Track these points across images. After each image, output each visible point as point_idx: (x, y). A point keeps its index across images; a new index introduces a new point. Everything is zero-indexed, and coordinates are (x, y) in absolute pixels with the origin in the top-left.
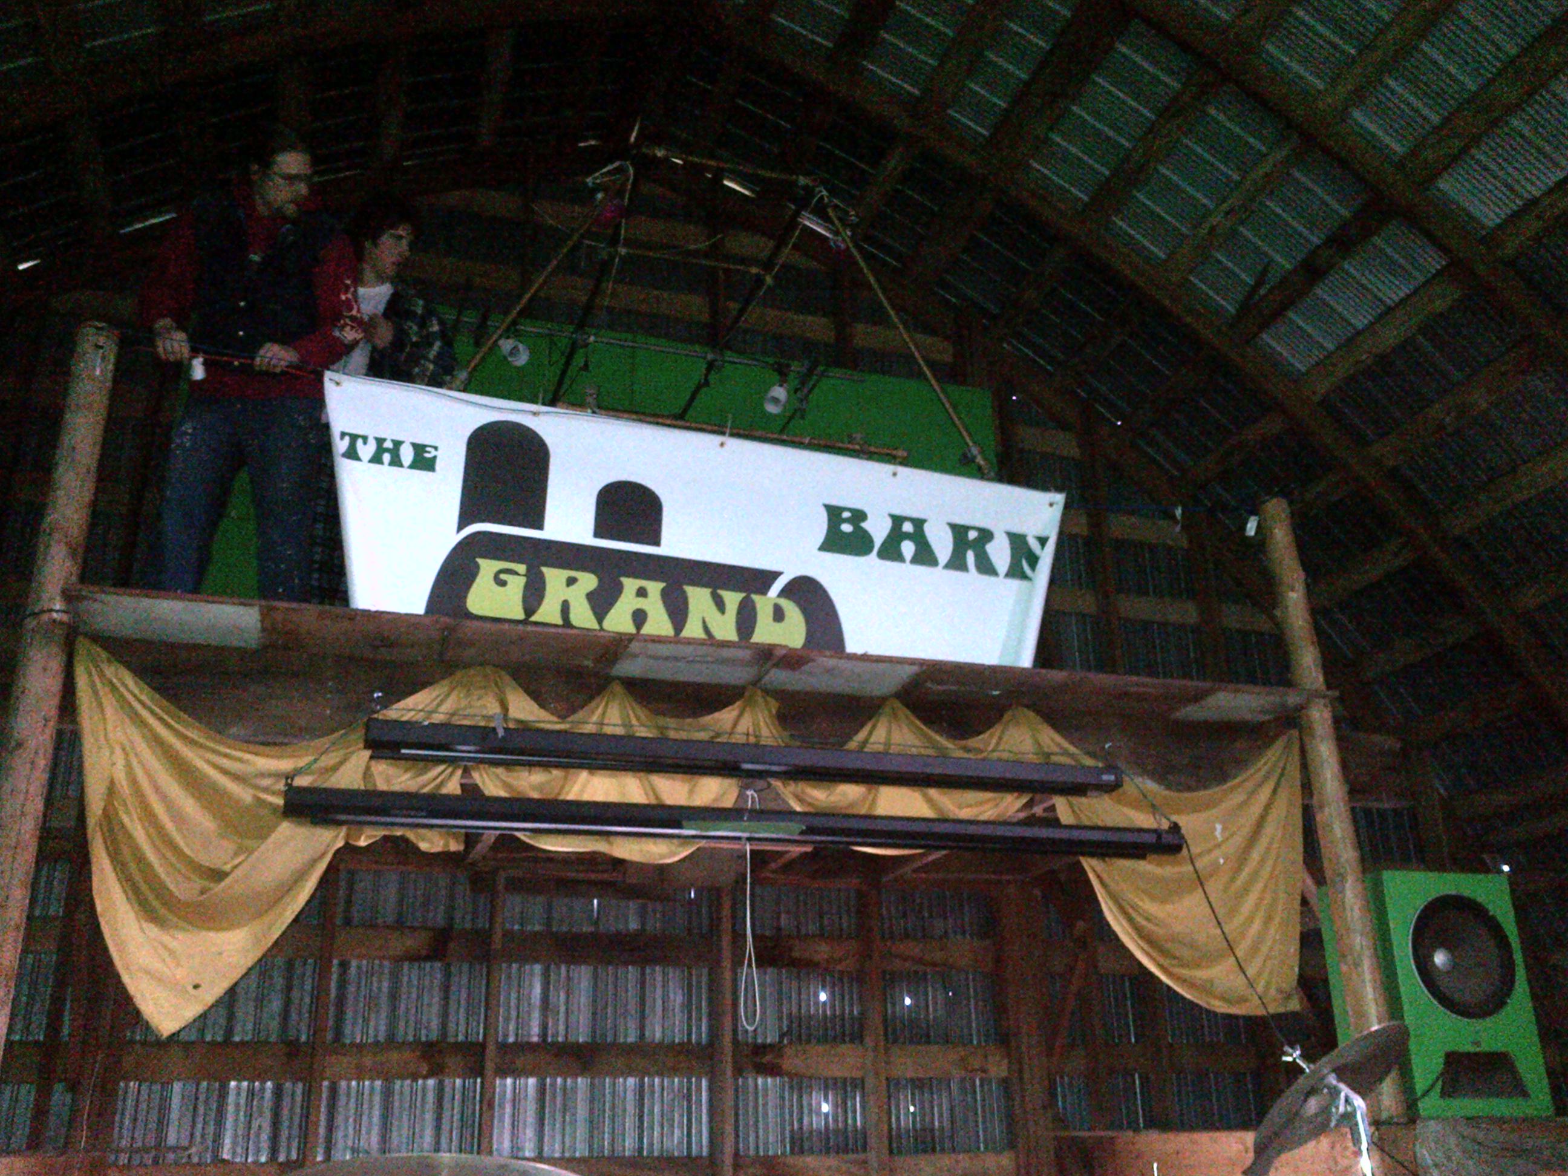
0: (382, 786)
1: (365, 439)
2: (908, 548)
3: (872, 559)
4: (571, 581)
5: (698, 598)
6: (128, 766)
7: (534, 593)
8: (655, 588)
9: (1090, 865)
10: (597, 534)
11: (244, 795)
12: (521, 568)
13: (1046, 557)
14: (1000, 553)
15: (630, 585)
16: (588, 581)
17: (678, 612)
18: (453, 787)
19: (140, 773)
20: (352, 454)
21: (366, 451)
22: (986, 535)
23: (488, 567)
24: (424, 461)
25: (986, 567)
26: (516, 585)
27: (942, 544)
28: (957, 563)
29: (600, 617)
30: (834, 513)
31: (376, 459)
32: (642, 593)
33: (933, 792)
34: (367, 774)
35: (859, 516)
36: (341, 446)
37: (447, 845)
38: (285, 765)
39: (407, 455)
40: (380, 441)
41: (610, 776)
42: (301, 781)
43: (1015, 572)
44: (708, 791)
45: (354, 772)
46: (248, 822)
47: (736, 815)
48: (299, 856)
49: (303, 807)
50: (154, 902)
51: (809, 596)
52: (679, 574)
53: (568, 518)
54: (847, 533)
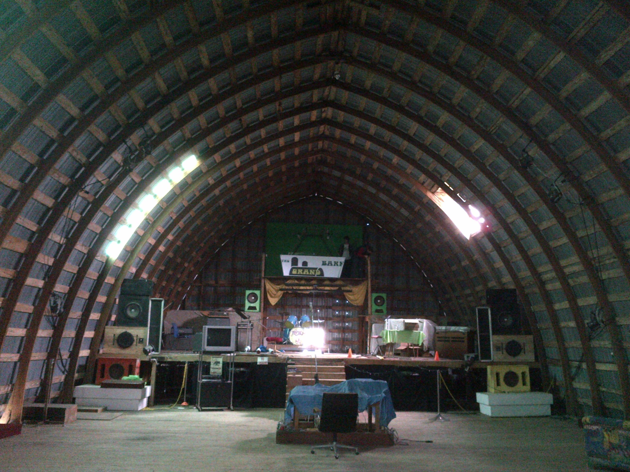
2: (330, 264)
3: (326, 266)
5: (311, 271)
7: (297, 272)
8: (307, 270)
10: (303, 266)
11: (277, 289)
13: (343, 264)
14: (339, 264)
15: (305, 270)
17: (309, 272)
18: (291, 288)
19: (270, 287)
22: (338, 262)
23: (294, 270)
24: (288, 261)
25: (337, 265)
26: (296, 271)
27: (333, 264)
28: (335, 265)
30: (323, 262)
31: (284, 262)
33: (330, 287)
35: (325, 262)
36: (282, 261)
37: (291, 292)
38: (279, 287)
39: (287, 261)
40: (285, 260)
41: (304, 287)
43: (340, 265)
44: (311, 288)
45: (284, 287)
46: (277, 291)
47: (313, 290)
48: (280, 293)
49: (281, 290)
50: (271, 297)
51: (321, 270)
52: (309, 269)
53: (300, 265)
54: (324, 264)
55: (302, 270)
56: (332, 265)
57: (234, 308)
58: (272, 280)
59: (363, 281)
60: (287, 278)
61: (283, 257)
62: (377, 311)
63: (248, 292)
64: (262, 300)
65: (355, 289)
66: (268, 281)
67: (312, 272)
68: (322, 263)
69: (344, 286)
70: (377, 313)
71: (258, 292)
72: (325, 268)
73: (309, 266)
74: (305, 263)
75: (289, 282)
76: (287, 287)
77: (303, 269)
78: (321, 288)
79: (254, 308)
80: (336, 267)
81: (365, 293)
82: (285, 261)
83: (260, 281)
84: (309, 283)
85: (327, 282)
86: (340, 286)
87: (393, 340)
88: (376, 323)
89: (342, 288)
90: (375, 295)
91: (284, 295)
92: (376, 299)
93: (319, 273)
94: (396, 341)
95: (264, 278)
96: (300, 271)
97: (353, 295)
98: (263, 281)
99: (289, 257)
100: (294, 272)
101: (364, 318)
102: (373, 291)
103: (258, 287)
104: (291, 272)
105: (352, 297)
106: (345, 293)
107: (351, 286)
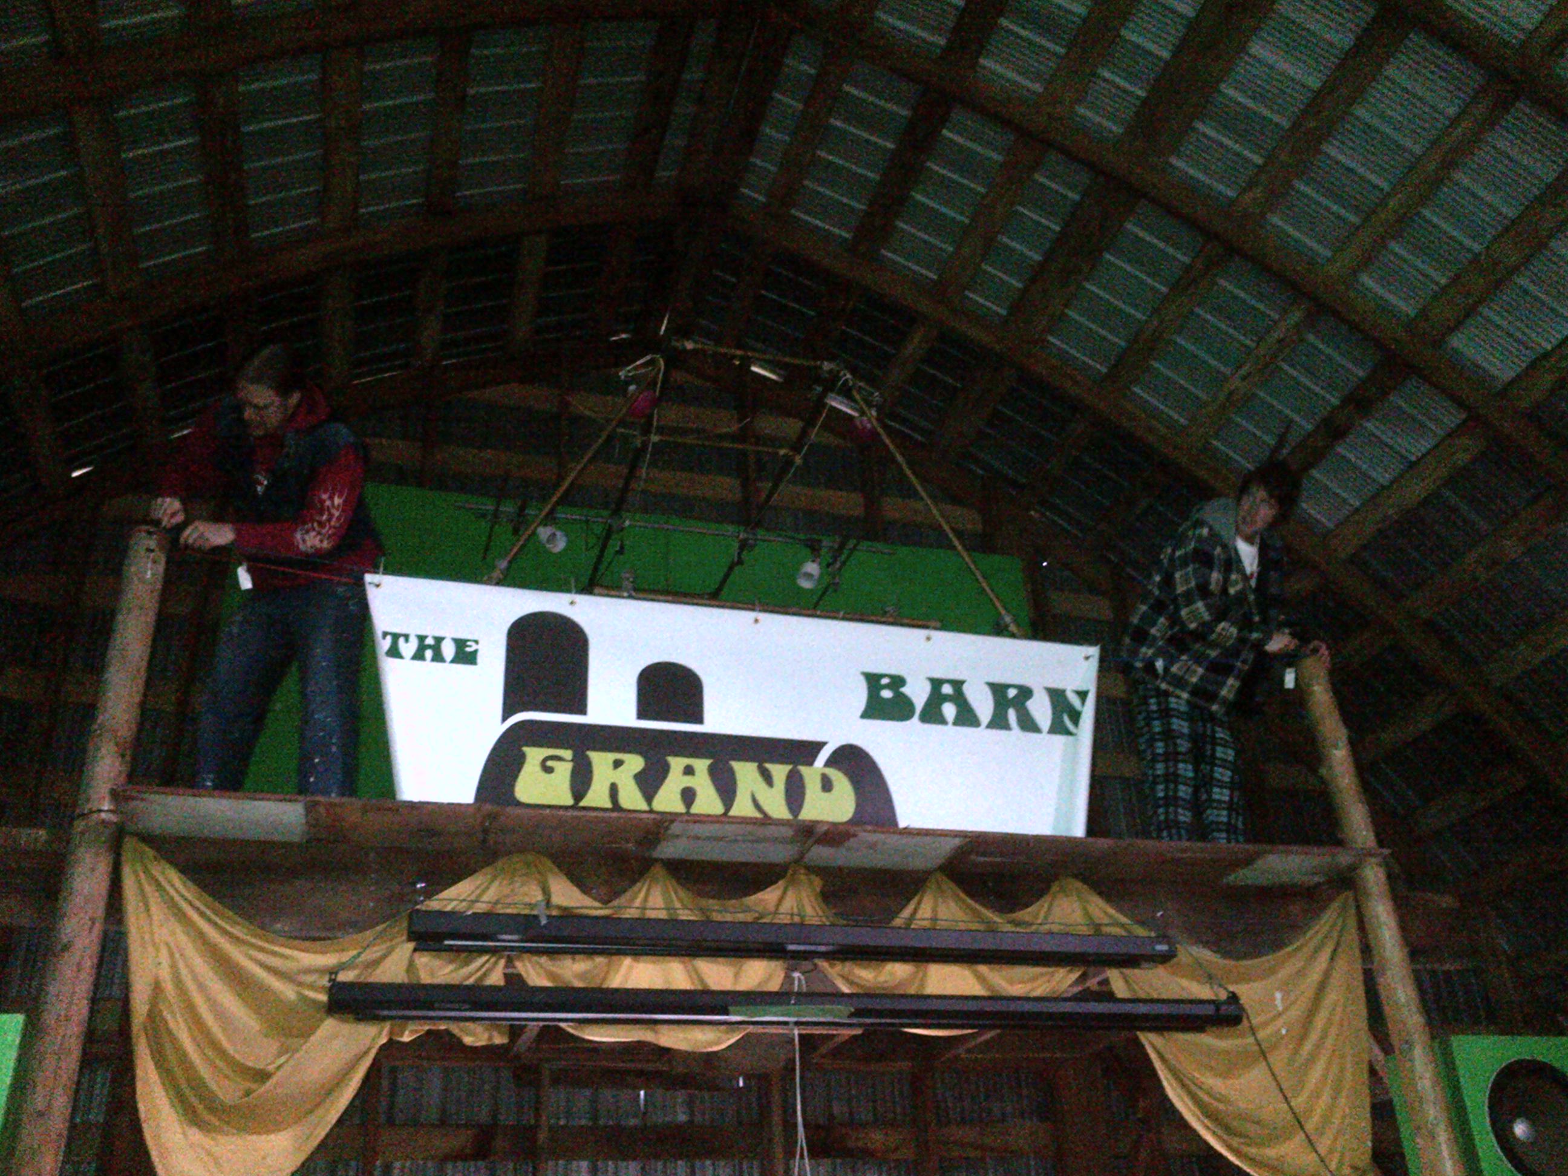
0: (426, 979)
1: (406, 637)
2: (949, 710)
3: (915, 723)
4: (618, 764)
5: (745, 772)
6: (174, 966)
7: (581, 778)
8: (701, 765)
9: (1150, 1041)
10: (642, 714)
11: (288, 992)
12: (567, 754)
13: (1088, 713)
14: (1041, 709)
15: (676, 763)
16: (635, 763)
18: (496, 978)
19: (184, 972)
20: (394, 652)
21: (408, 649)
23: (534, 755)
24: (465, 655)
25: (1028, 725)
26: (564, 771)
27: (982, 704)
28: (999, 722)
29: (649, 797)
30: (874, 681)
31: (419, 656)
32: (689, 771)
33: (983, 969)
34: (411, 967)
35: (898, 683)
36: (385, 644)
37: (490, 1038)
38: (329, 960)
39: (448, 650)
40: (421, 638)
41: (654, 962)
42: (345, 977)
44: (754, 974)
47: (782, 1000)
50: (197, 1110)
51: (857, 769)
52: (723, 752)
53: (610, 701)
54: (887, 699)
68: (860, 697)
72: (896, 749)
73: (725, 714)
74: (670, 688)
77: (654, 756)
78: (873, 974)
82: (431, 651)
96: (604, 779)
100: (538, 780)
104: (498, 778)
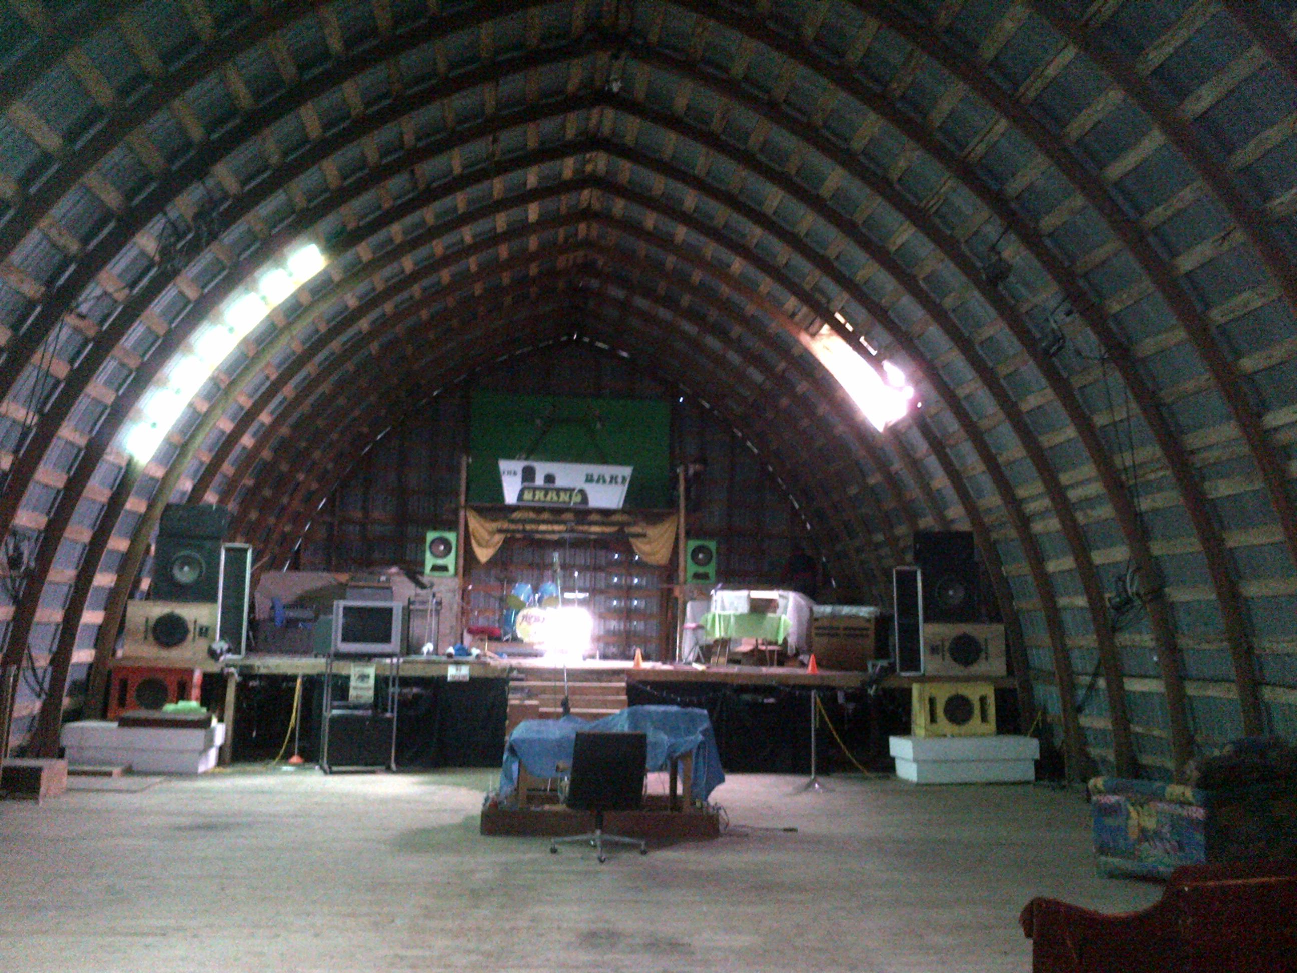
3: (594, 484)
5: (562, 494)
7: (534, 495)
8: (555, 492)
11: (492, 530)
12: (532, 491)
17: (558, 495)
18: (521, 528)
19: (477, 526)
23: (526, 491)
24: (515, 474)
26: (531, 494)
29: (546, 498)
30: (587, 476)
32: (553, 493)
34: (508, 526)
35: (592, 476)
37: (521, 536)
38: (497, 525)
41: (546, 525)
42: (499, 527)
44: (561, 527)
45: (506, 525)
46: (492, 533)
47: (566, 531)
48: (499, 538)
49: (500, 531)
50: (480, 544)
51: (582, 492)
52: (558, 490)
53: (540, 481)
54: (589, 479)
55: (543, 493)
56: (604, 482)
57: (401, 568)
58: (481, 511)
59: (669, 514)
60: (513, 508)
61: (504, 465)
62: (697, 576)
63: (431, 536)
64: (462, 552)
65: (652, 532)
66: (474, 513)
67: (564, 497)
68: (584, 478)
69: (629, 524)
70: (694, 581)
71: (451, 536)
72: (591, 489)
73: (560, 483)
74: (550, 479)
75: (517, 515)
76: (513, 527)
77: (547, 491)
78: (581, 528)
79: (444, 568)
80: (613, 487)
81: (672, 540)
82: (509, 473)
83: (456, 512)
84: (558, 518)
85: (594, 517)
86: (622, 525)
87: (726, 632)
88: (692, 599)
89: (627, 530)
90: (692, 544)
91: (506, 541)
92: (695, 552)
93: (577, 498)
94: (732, 633)
95: (465, 507)
96: (540, 495)
97: (649, 543)
98: (462, 513)
99: (518, 466)
100: (528, 496)
101: (670, 591)
102: (688, 535)
103: (452, 525)
104: (520, 497)
105: (646, 548)
106: (632, 540)
107: (643, 524)
